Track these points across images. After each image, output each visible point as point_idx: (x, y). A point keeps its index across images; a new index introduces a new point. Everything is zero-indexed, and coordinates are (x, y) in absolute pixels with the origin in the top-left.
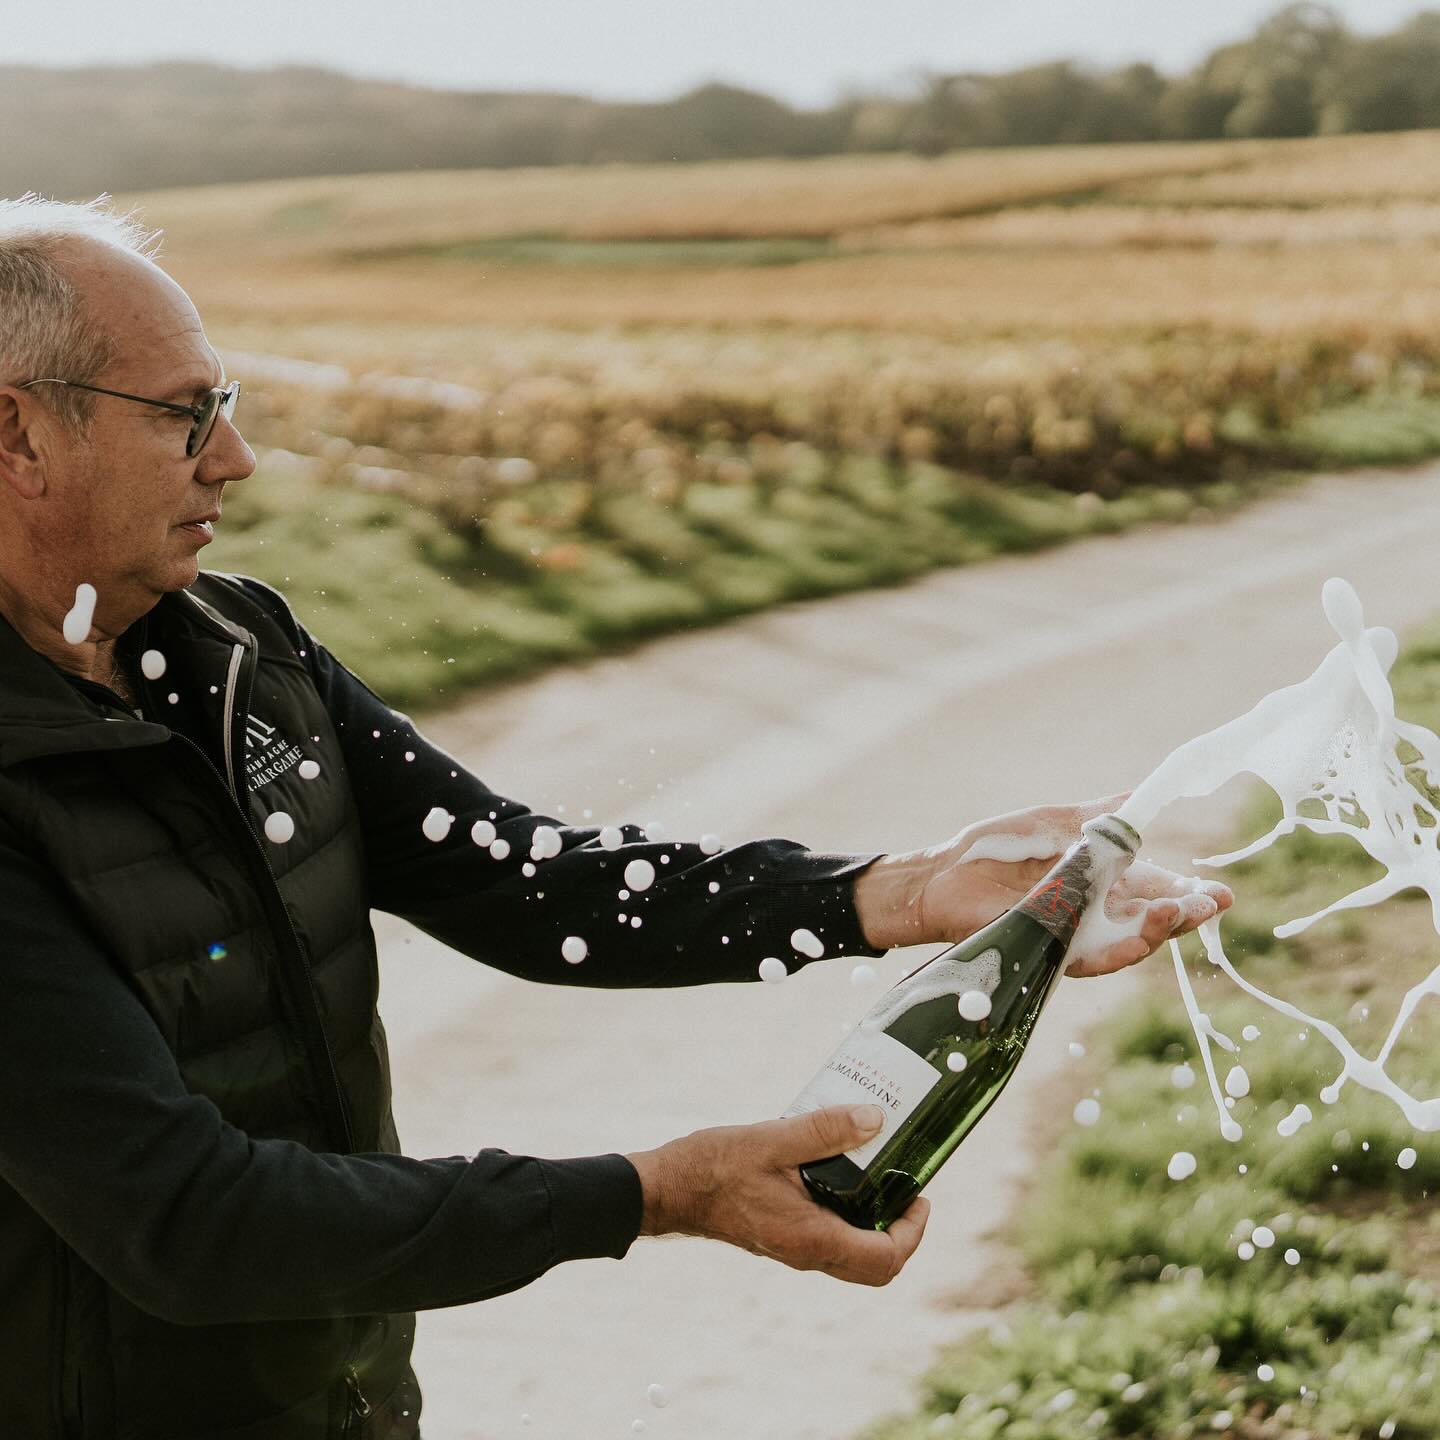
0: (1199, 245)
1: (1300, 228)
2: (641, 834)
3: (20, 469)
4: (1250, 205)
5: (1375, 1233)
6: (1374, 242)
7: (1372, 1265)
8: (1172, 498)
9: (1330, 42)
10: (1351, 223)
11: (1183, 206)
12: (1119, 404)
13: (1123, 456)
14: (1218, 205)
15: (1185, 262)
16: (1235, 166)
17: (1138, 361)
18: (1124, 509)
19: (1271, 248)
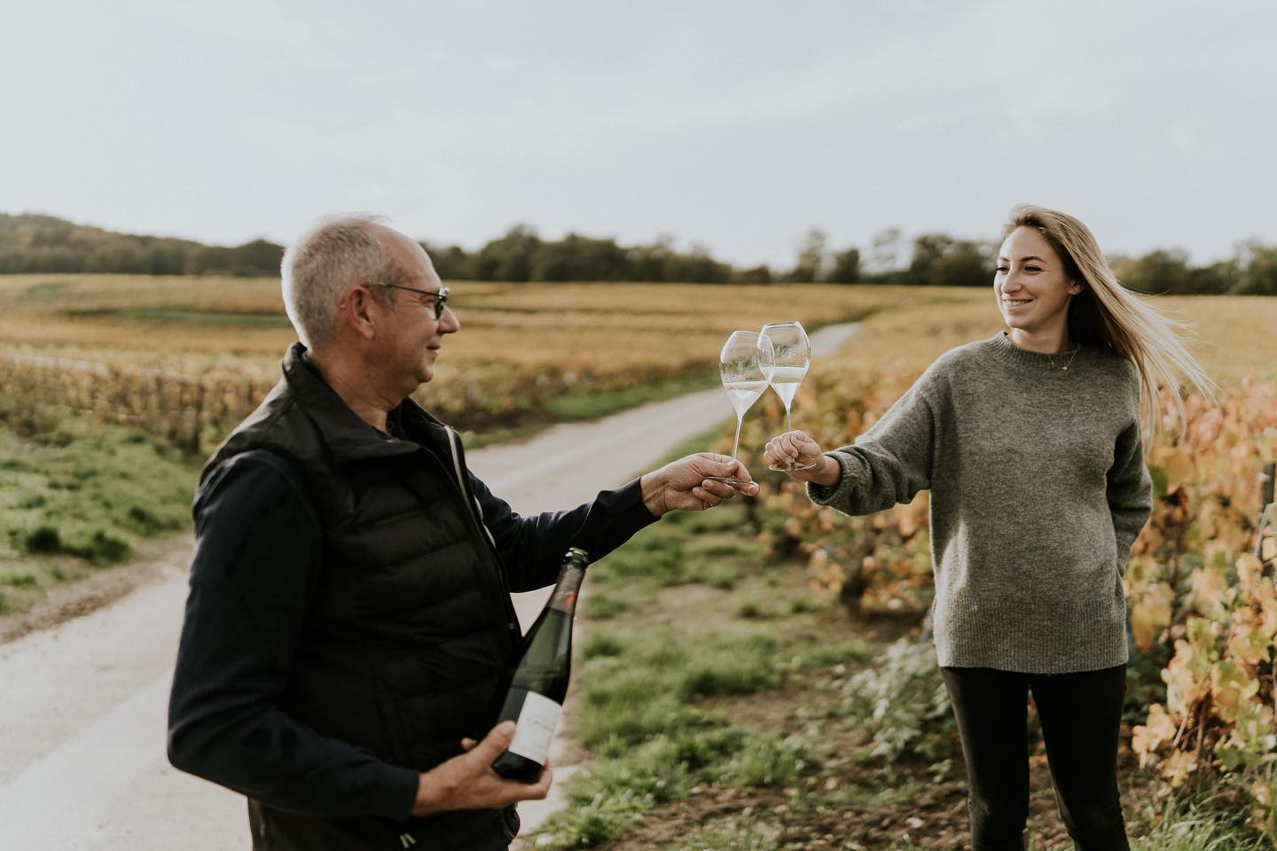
0: (488, 326)
1: (530, 321)
2: (532, 520)
3: (363, 325)
4: (508, 310)
5: (719, 712)
6: (560, 328)
7: (725, 724)
8: (503, 433)
9: (533, 243)
10: (549, 319)
11: (481, 309)
12: (477, 393)
13: (478, 416)
14: (496, 309)
15: (481, 333)
16: (500, 293)
17: (475, 374)
18: (484, 437)
19: (515, 328)
